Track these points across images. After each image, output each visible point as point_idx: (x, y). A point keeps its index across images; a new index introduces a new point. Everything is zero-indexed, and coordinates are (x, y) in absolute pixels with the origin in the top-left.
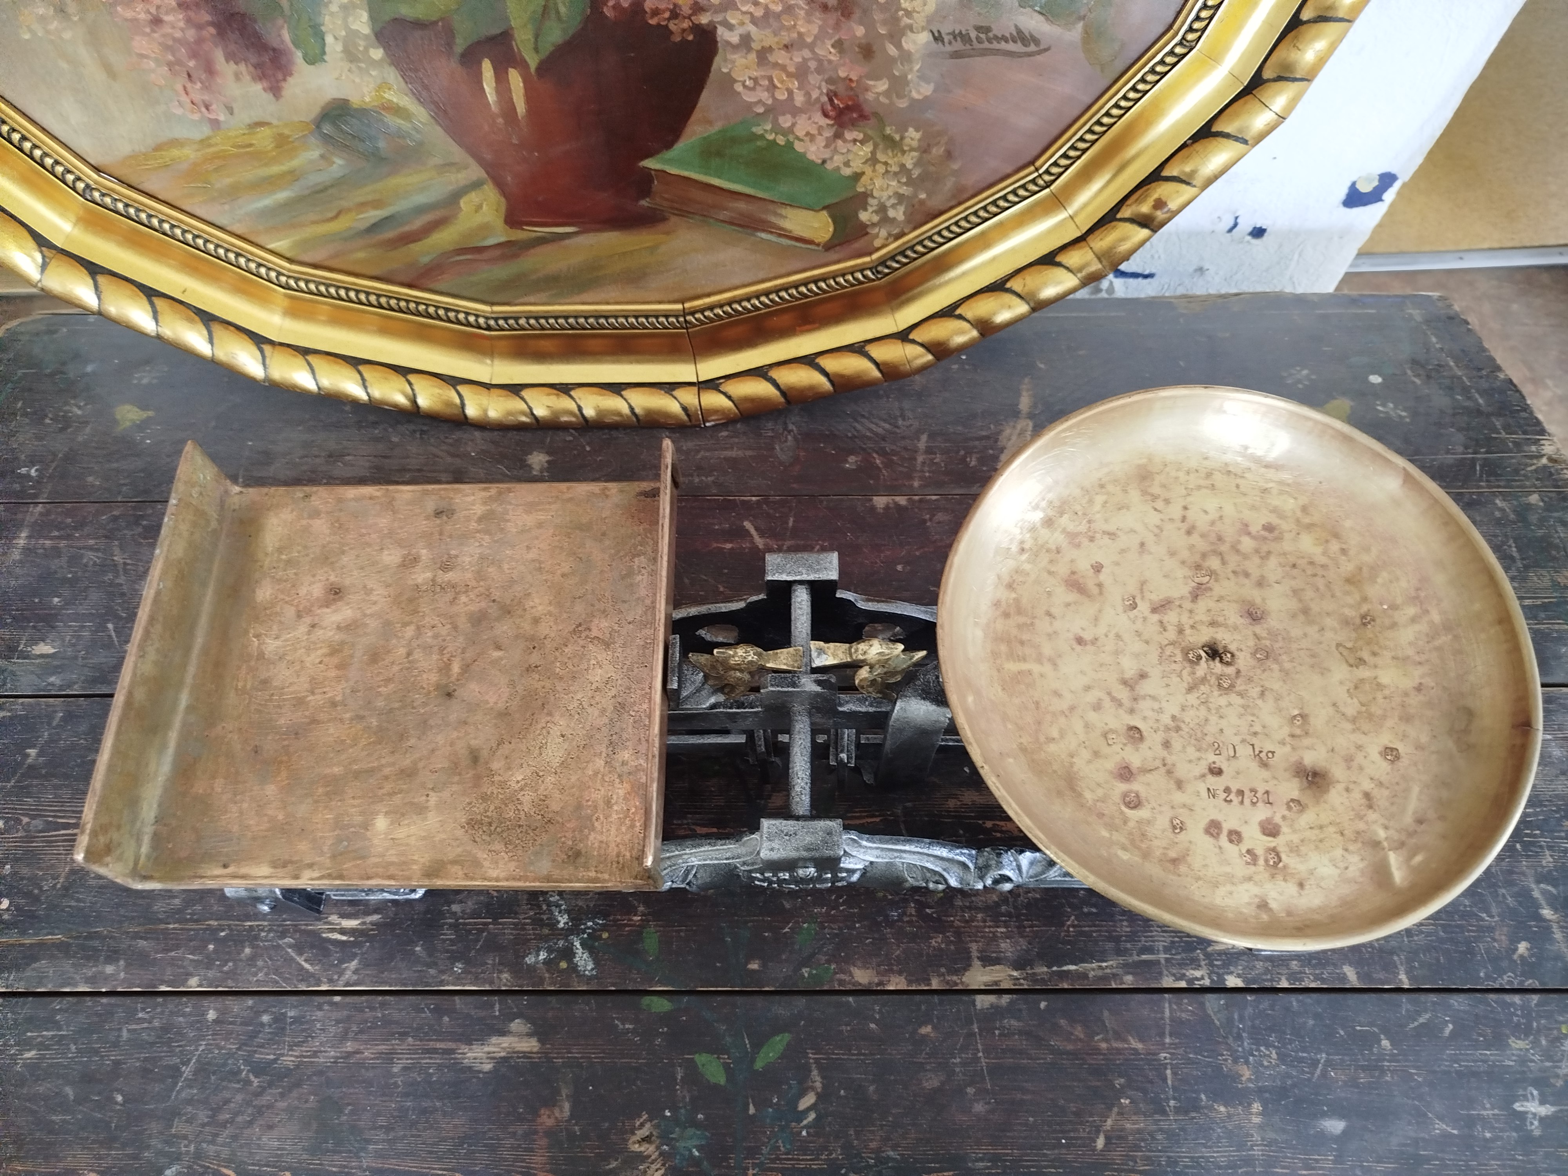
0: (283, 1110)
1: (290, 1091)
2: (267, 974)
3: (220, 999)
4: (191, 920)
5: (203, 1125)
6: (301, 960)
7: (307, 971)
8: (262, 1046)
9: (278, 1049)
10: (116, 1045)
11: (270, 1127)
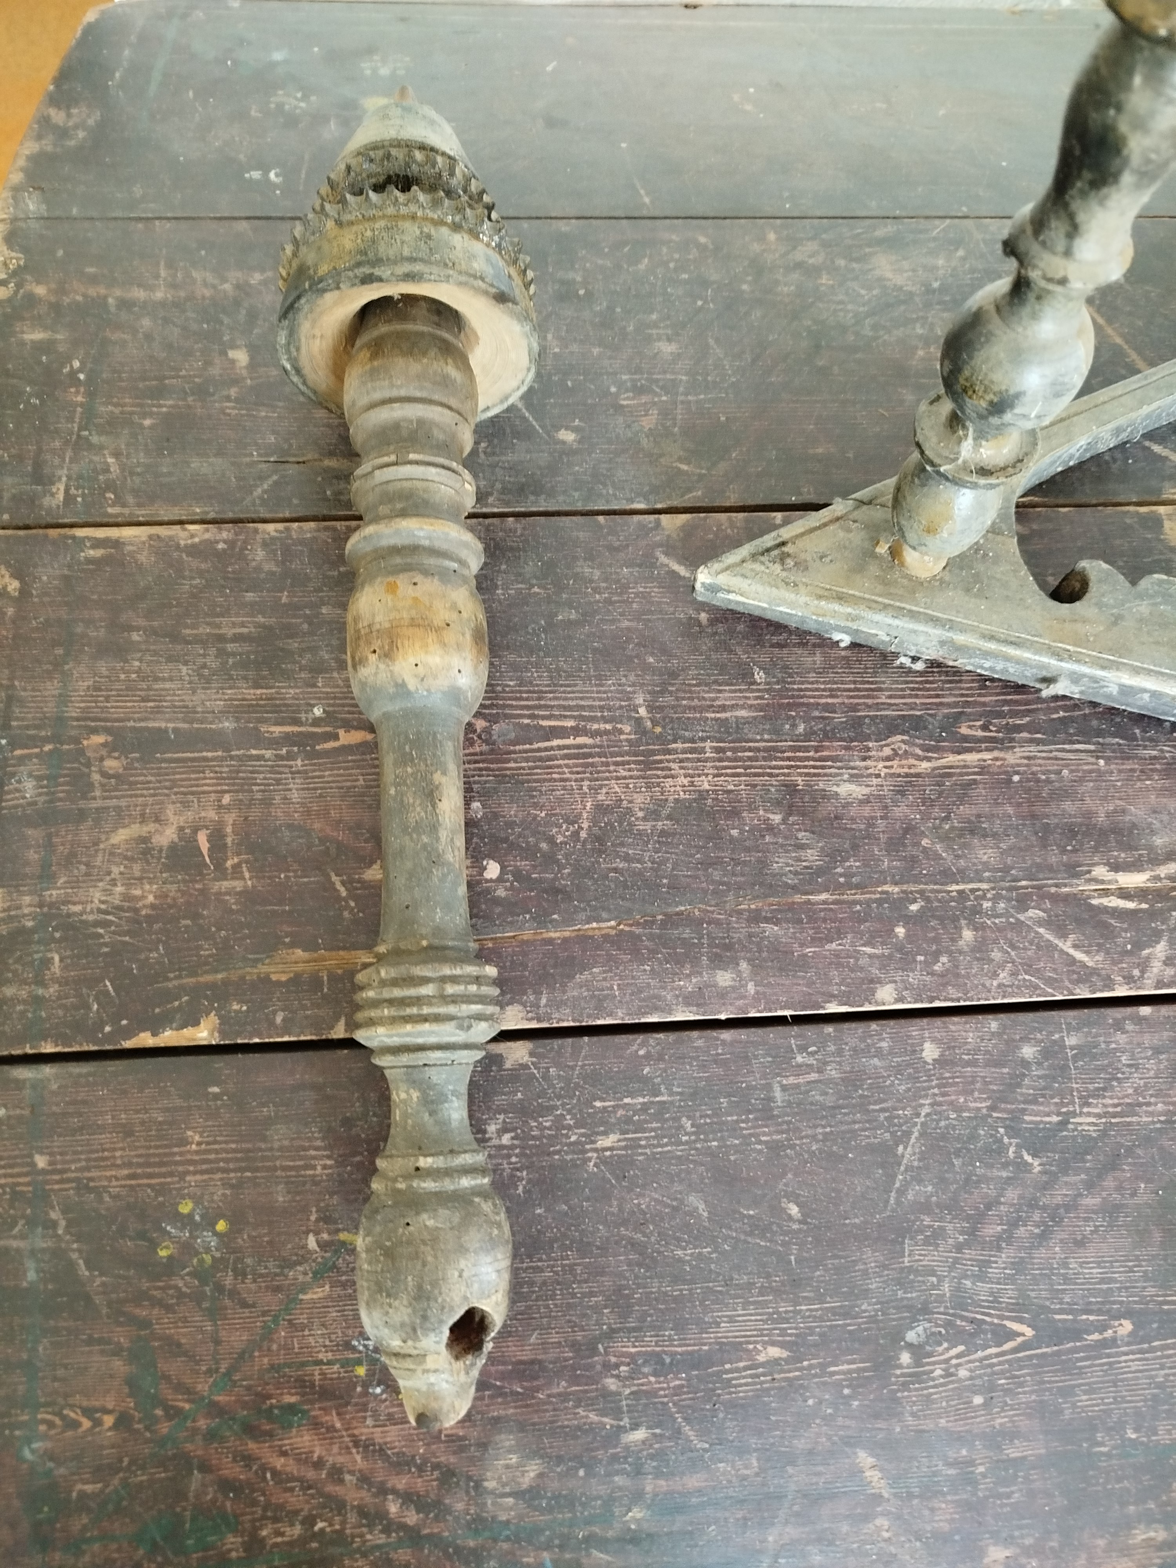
0: (1095, 1212)
1: (1100, 1177)
2: (1014, 974)
3: (938, 1022)
4: (849, 886)
5: (959, 1248)
6: (1066, 946)
7: (1084, 965)
8: (1035, 1102)
9: (1063, 1104)
10: (766, 1113)
11: (1081, 1243)
